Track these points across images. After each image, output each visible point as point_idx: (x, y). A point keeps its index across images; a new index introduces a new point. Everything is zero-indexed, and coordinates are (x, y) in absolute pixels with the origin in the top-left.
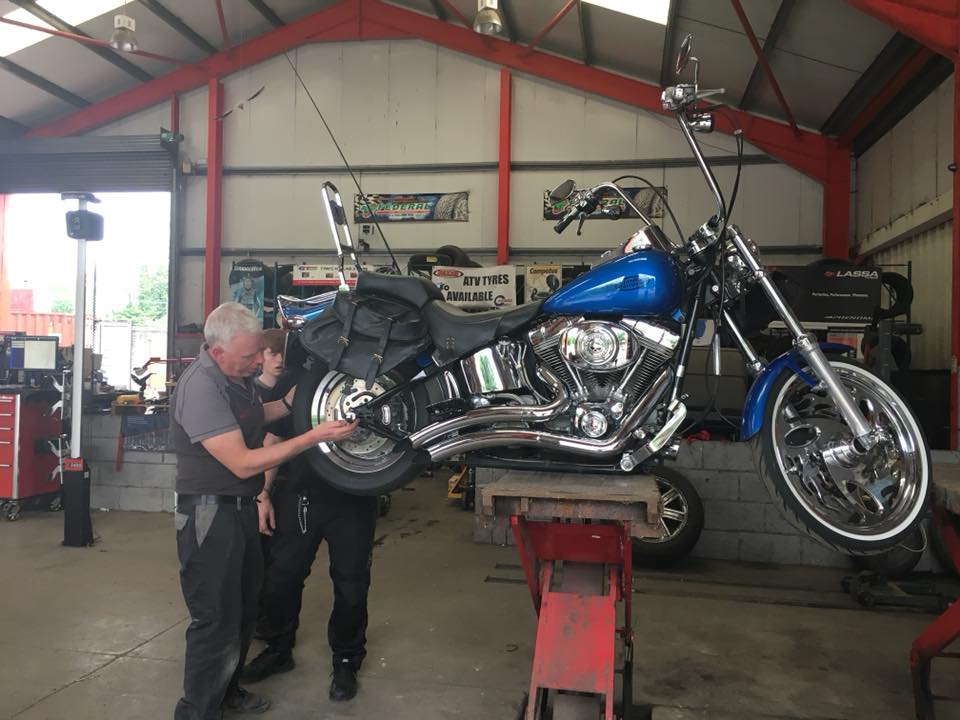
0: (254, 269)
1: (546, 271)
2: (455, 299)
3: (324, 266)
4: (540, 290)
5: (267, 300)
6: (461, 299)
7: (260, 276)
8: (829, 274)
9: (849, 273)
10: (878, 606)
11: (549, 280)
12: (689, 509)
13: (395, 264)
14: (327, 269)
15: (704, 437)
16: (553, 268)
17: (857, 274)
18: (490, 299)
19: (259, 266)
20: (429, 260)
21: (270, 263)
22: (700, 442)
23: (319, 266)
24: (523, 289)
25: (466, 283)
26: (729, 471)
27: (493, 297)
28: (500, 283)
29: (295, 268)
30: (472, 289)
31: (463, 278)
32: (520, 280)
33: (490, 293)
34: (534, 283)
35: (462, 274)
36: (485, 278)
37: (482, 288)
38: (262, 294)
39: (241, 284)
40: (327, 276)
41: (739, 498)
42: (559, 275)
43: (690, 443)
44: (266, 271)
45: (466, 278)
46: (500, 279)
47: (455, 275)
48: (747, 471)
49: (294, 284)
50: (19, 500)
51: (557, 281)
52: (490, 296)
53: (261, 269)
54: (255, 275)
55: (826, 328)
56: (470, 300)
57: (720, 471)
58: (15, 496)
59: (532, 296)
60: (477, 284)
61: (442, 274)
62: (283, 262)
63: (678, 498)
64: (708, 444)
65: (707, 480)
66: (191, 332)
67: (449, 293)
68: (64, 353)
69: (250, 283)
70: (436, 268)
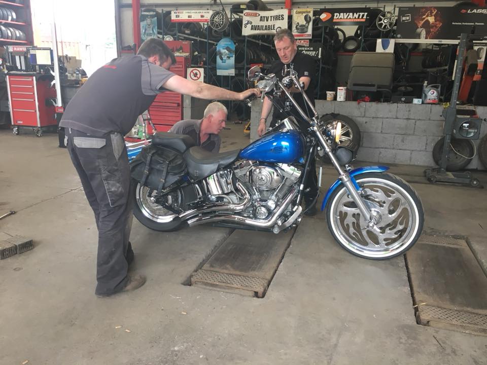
0: (151, 13)
1: (304, 12)
2: (255, 29)
3: (187, 11)
4: (300, 24)
5: (159, 30)
6: (258, 29)
7: (154, 17)
8: (463, 11)
9: (475, 11)
10: (438, 183)
11: (306, 18)
12: (353, 136)
13: (223, 10)
14: (189, 13)
15: (366, 100)
16: (308, 10)
17: (480, 11)
18: (274, 29)
19: (154, 12)
20: (242, 7)
21: (159, 10)
22: (364, 103)
23: (184, 11)
24: (292, 23)
25: (261, 20)
26: (378, 118)
27: (275, 28)
28: (279, 20)
29: (172, 13)
30: (264, 23)
31: (260, 17)
32: (290, 18)
33: (274, 25)
34: (297, 19)
35: (259, 15)
36: (271, 17)
37: (270, 23)
38: (156, 27)
39: (145, 22)
40: (189, 17)
41: (381, 132)
42: (311, 14)
43: (359, 103)
44: (157, 15)
45: (261, 17)
46: (279, 17)
47: (255, 15)
48: (387, 118)
49: (172, 22)
50: (41, 127)
51: (310, 18)
52: (274, 27)
53: (155, 13)
54: (152, 16)
55: (457, 43)
56: (263, 30)
57: (373, 118)
58: (39, 126)
59: (296, 27)
60: (267, 20)
61: (248, 15)
62: (166, 9)
63: (349, 131)
64: (368, 104)
65: (366, 122)
66: (128, 50)
67: (252, 26)
68: (62, 59)
69: (150, 21)
70: (245, 12)
